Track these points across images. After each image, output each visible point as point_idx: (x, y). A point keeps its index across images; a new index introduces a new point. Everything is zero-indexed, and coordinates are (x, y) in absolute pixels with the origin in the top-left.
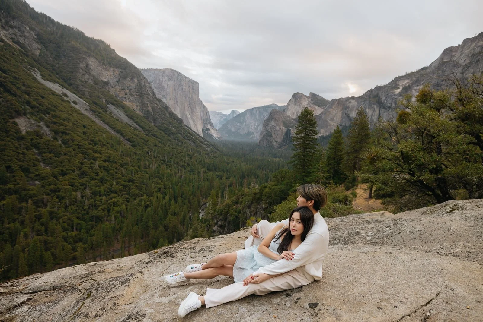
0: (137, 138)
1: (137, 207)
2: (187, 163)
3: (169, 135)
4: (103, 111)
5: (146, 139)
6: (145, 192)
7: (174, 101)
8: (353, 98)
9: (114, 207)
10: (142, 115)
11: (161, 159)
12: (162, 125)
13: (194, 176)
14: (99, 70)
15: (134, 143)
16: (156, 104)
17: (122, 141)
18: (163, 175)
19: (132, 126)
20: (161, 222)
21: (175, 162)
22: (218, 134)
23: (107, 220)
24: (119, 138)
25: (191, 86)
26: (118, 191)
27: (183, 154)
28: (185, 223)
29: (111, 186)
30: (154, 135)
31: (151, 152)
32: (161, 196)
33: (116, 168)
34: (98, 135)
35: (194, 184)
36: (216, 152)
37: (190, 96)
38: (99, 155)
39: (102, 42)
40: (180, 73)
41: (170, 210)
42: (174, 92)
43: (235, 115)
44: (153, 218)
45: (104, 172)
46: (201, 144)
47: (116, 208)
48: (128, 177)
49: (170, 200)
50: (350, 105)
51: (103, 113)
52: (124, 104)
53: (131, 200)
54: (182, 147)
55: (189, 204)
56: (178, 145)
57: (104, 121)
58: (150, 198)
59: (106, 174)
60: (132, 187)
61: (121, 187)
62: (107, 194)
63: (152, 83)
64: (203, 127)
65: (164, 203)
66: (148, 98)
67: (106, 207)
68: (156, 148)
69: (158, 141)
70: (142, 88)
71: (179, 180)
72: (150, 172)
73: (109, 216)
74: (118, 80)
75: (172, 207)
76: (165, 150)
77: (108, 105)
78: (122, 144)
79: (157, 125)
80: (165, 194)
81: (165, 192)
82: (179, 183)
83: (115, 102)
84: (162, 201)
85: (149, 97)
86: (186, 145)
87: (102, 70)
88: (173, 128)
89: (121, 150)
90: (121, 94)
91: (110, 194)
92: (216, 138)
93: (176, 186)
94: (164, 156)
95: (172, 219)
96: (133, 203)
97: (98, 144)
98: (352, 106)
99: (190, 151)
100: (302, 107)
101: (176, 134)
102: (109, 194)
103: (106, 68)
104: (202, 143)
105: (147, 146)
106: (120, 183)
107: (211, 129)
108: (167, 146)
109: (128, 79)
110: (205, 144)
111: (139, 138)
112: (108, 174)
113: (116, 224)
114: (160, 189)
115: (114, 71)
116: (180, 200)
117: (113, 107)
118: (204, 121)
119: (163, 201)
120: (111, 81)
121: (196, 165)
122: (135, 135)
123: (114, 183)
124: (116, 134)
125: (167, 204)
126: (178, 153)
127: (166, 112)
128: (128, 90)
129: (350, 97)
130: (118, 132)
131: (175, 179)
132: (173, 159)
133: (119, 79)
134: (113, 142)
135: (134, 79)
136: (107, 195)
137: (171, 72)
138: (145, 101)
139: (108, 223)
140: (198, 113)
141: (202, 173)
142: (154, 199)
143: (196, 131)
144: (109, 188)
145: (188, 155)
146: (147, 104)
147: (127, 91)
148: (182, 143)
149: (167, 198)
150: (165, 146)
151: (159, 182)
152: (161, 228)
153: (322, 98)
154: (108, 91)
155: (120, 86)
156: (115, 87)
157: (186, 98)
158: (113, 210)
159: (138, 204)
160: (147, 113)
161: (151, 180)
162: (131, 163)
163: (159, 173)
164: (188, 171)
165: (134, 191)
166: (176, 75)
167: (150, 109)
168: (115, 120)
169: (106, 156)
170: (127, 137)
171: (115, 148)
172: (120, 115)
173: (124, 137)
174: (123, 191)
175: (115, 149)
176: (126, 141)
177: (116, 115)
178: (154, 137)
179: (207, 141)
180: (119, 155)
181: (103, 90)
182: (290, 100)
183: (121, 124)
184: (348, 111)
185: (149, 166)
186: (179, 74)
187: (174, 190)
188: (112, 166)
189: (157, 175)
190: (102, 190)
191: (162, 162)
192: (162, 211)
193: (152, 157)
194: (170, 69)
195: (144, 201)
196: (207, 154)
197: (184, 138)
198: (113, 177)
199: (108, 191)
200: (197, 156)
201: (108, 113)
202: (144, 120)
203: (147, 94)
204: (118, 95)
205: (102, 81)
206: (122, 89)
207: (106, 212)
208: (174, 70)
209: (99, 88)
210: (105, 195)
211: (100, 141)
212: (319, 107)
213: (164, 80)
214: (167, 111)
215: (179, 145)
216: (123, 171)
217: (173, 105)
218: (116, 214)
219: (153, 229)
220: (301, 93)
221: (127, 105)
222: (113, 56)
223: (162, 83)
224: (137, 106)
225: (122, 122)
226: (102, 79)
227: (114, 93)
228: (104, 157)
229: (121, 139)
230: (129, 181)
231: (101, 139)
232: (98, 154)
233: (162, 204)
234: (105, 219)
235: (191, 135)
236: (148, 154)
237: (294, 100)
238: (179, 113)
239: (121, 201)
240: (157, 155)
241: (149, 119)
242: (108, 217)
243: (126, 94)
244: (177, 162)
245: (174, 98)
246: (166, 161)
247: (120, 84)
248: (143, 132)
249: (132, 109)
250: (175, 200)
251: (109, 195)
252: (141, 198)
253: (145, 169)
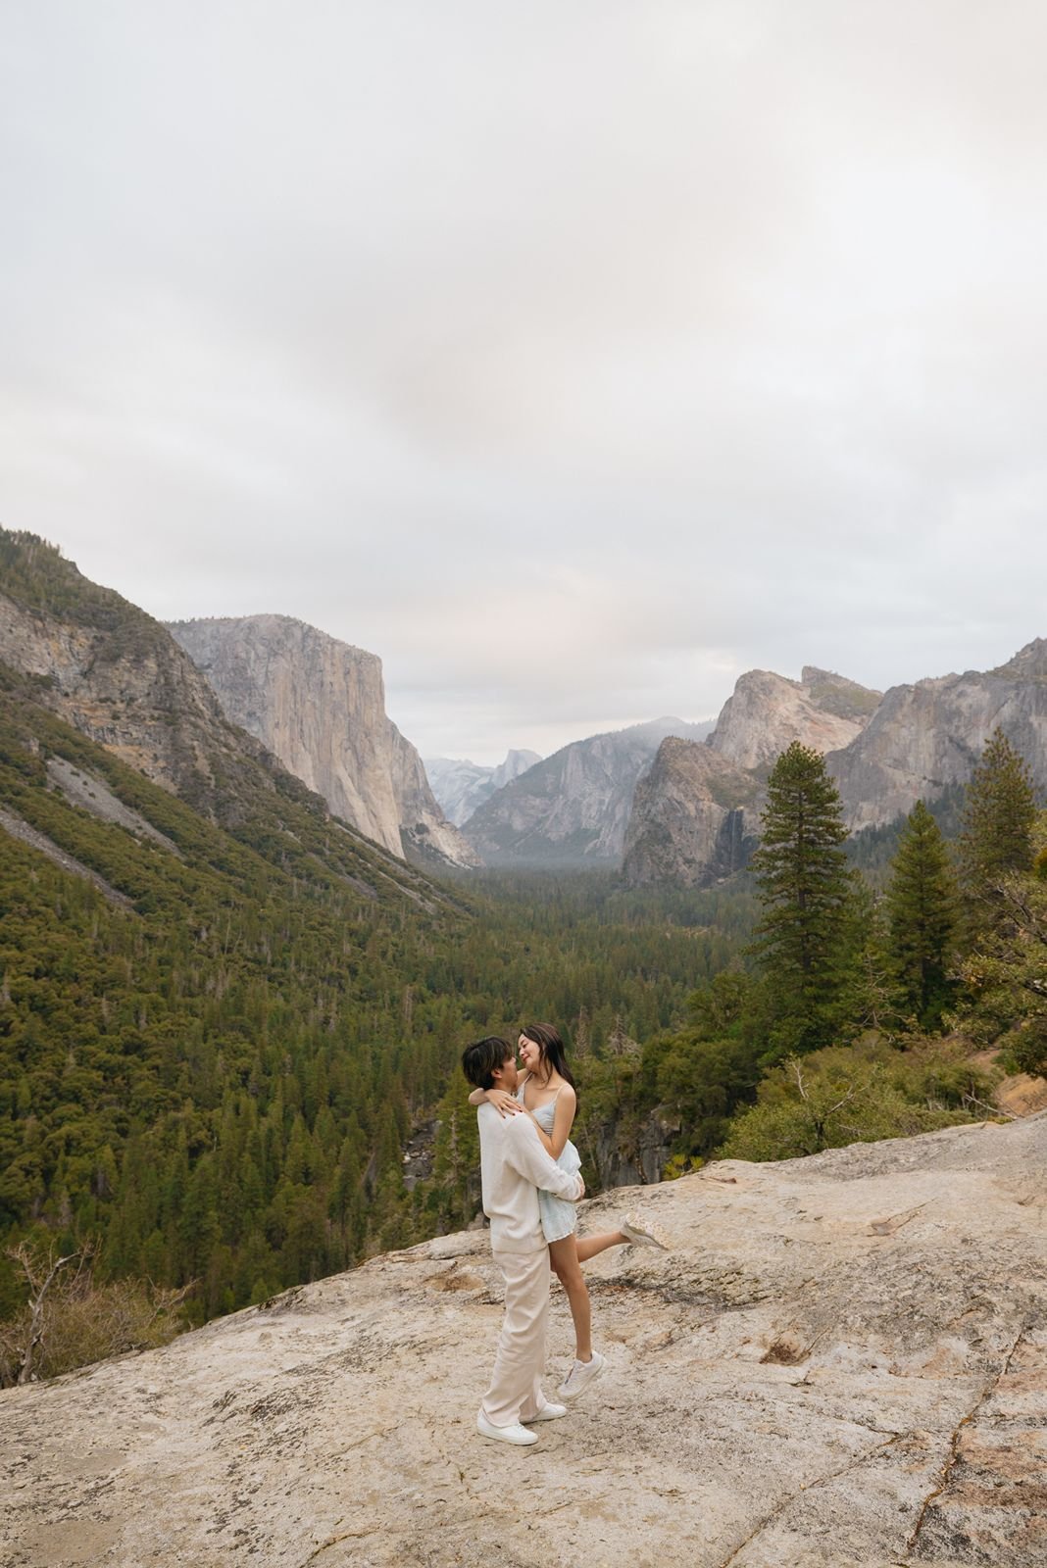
0: (158, 880)
1: (160, 1154)
2: (349, 966)
3: (275, 861)
4: (30, 785)
5: (190, 882)
6: (187, 1091)
7: (292, 730)
8: (971, 677)
9: (70, 1159)
10: (173, 789)
11: (249, 954)
12: (249, 825)
13: (375, 1017)
14: (17, 638)
15: (144, 898)
16: (226, 746)
17: (101, 895)
18: (257, 1020)
19: (138, 832)
20: (253, 1212)
21: (303, 964)
22: (460, 846)
23: (40, 1215)
24: (91, 882)
25: (354, 674)
26: (85, 1090)
27: (330, 930)
28: (348, 1210)
29: (60, 1073)
30: (219, 864)
31: (208, 929)
32: (250, 1103)
33: (77, 1002)
34: (12, 875)
35: (378, 1050)
36: (458, 917)
37: (352, 709)
38: (14, 953)
39: (32, 539)
40: (311, 628)
41: (290, 1161)
42: (290, 696)
43: (522, 770)
44: (220, 1198)
45: (31, 1016)
46: (401, 888)
47: (78, 1163)
48: (122, 1034)
49: (287, 1117)
50: (964, 704)
51: (30, 790)
52: (109, 753)
53: (136, 1124)
54: (326, 901)
55: (361, 1131)
56: (310, 895)
57: (32, 823)
58: (208, 1114)
59: (40, 1025)
60: (138, 1073)
61: (96, 1076)
62: (43, 1108)
63: (210, 671)
64: (404, 822)
65: (263, 1131)
66: (196, 726)
67: (37, 1160)
68: (228, 912)
69: (234, 886)
70: (174, 691)
71: (320, 1033)
72: (206, 1009)
73: (49, 1194)
74: (86, 667)
75: (298, 1146)
76: (261, 919)
77: (49, 763)
78: (99, 905)
79: (229, 825)
80: (265, 1094)
81: (268, 1088)
82: (322, 1049)
83: (73, 749)
84: (255, 1125)
85: (201, 723)
86: (339, 896)
87: (29, 636)
88: (291, 834)
89: (95, 927)
90: (97, 717)
91: (54, 1108)
92: (454, 859)
93: (309, 1059)
94: (260, 944)
95: (295, 1200)
96: (143, 1137)
97: (10, 910)
98: (971, 706)
99: (357, 915)
100: (777, 723)
101: (301, 856)
102: (49, 1104)
103: (44, 628)
104: (401, 881)
105: (194, 908)
106: (92, 1060)
107: (433, 828)
108: (269, 902)
109: (124, 662)
110: (413, 887)
111: (164, 877)
112: (48, 1023)
113: (77, 1229)
114: (246, 1074)
115: (72, 636)
116: (325, 1116)
117: (68, 767)
118: (405, 797)
119: (259, 1122)
120: (61, 676)
121: (384, 973)
122: (148, 868)
123: (71, 1060)
124: (77, 867)
125: (278, 1134)
126: (313, 928)
127: (261, 773)
128: (122, 701)
129: (961, 673)
130: (85, 859)
131: (302, 1032)
132: (293, 955)
133: (91, 664)
134: (66, 902)
135: (146, 662)
136: (42, 1111)
137: (279, 625)
138: (186, 736)
139: (43, 1224)
140: (381, 768)
141: (408, 1002)
142: (222, 1117)
143: (378, 840)
144: (49, 1083)
145: (352, 933)
146: (193, 748)
147: (121, 706)
148: (327, 888)
149: (275, 1109)
150: (263, 902)
151: (242, 1046)
152: (257, 1239)
153: (853, 684)
154: (51, 709)
155: (95, 689)
156: (75, 693)
157: (334, 716)
158: (65, 1171)
159: (163, 1139)
160: (191, 781)
161: (211, 1041)
162: (134, 977)
163: (239, 1011)
164: (353, 996)
165: (147, 1086)
166: (298, 634)
167: (203, 765)
168: (75, 815)
169: (41, 954)
170: (117, 879)
171: (73, 921)
172: (92, 795)
173: (107, 877)
174: (101, 1090)
175: (75, 927)
176: (113, 892)
177: (77, 795)
178: (219, 873)
179: (423, 876)
180: (90, 950)
181: (32, 706)
182: (731, 699)
183: (95, 828)
184: (958, 728)
185: (202, 985)
186: (309, 632)
187: (301, 1078)
188: (63, 993)
189: (233, 1018)
190: (24, 1091)
191: (250, 965)
192: (259, 1166)
193: (214, 949)
194: (276, 616)
195: (188, 1129)
196: (424, 926)
197: (333, 867)
198: (67, 1038)
199: (48, 1092)
200: (385, 935)
201: (49, 791)
202: (182, 807)
203: (193, 714)
204: (86, 724)
205: (29, 674)
206: (101, 701)
207: (38, 1182)
208: (288, 619)
209: (19, 700)
210: (36, 1112)
211: (18, 898)
212: (842, 718)
213: (252, 655)
214: (268, 770)
215: (316, 895)
216: (105, 1011)
217: (287, 746)
218: (74, 1189)
219: (221, 1242)
220: (770, 673)
221: (120, 756)
222: (68, 583)
223: (245, 668)
224: (156, 758)
225: (99, 823)
226: (29, 668)
227: (70, 718)
228: (31, 962)
229: (97, 887)
230: (126, 1052)
231: (23, 889)
232: (9, 949)
233: (255, 1137)
234: (35, 1207)
235: (361, 856)
236: (199, 937)
237: (743, 699)
238: (311, 772)
239: (96, 1132)
240: (231, 942)
241: (201, 804)
242: (43, 1200)
243: (115, 717)
244: (310, 963)
245: (292, 720)
246: (266, 962)
247: (92, 683)
248: (177, 854)
249: (137, 770)
250: (305, 1115)
251: (48, 1110)
252: (172, 1114)
253: (188, 999)
